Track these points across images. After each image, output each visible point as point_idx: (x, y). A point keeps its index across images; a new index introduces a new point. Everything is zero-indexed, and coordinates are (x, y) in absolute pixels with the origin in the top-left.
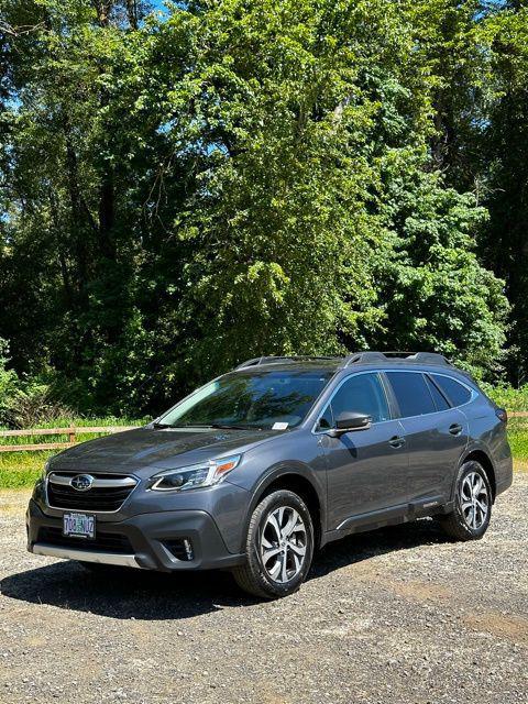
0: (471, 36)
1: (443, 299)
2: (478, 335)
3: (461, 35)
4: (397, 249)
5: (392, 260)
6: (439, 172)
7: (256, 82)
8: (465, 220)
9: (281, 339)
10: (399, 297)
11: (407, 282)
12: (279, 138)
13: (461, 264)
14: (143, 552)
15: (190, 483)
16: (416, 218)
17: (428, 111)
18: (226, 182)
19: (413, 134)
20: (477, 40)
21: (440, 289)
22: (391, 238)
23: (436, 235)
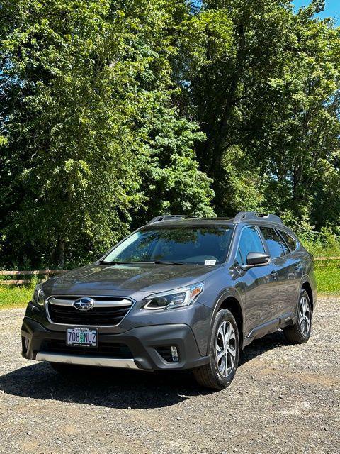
0: (192, 23)
1: (180, 190)
2: (200, 213)
3: (186, 22)
4: (152, 157)
5: (149, 163)
6: (175, 108)
7: (70, 37)
8: (191, 140)
9: (83, 212)
10: (152, 187)
11: (158, 178)
12: (84, 76)
13: (190, 167)
14: (141, 357)
15: (172, 303)
16: (162, 137)
17: (167, 68)
18: (45, 105)
19: (158, 83)
20: (196, 26)
21: (178, 183)
22: (146, 149)
23: (175, 148)
